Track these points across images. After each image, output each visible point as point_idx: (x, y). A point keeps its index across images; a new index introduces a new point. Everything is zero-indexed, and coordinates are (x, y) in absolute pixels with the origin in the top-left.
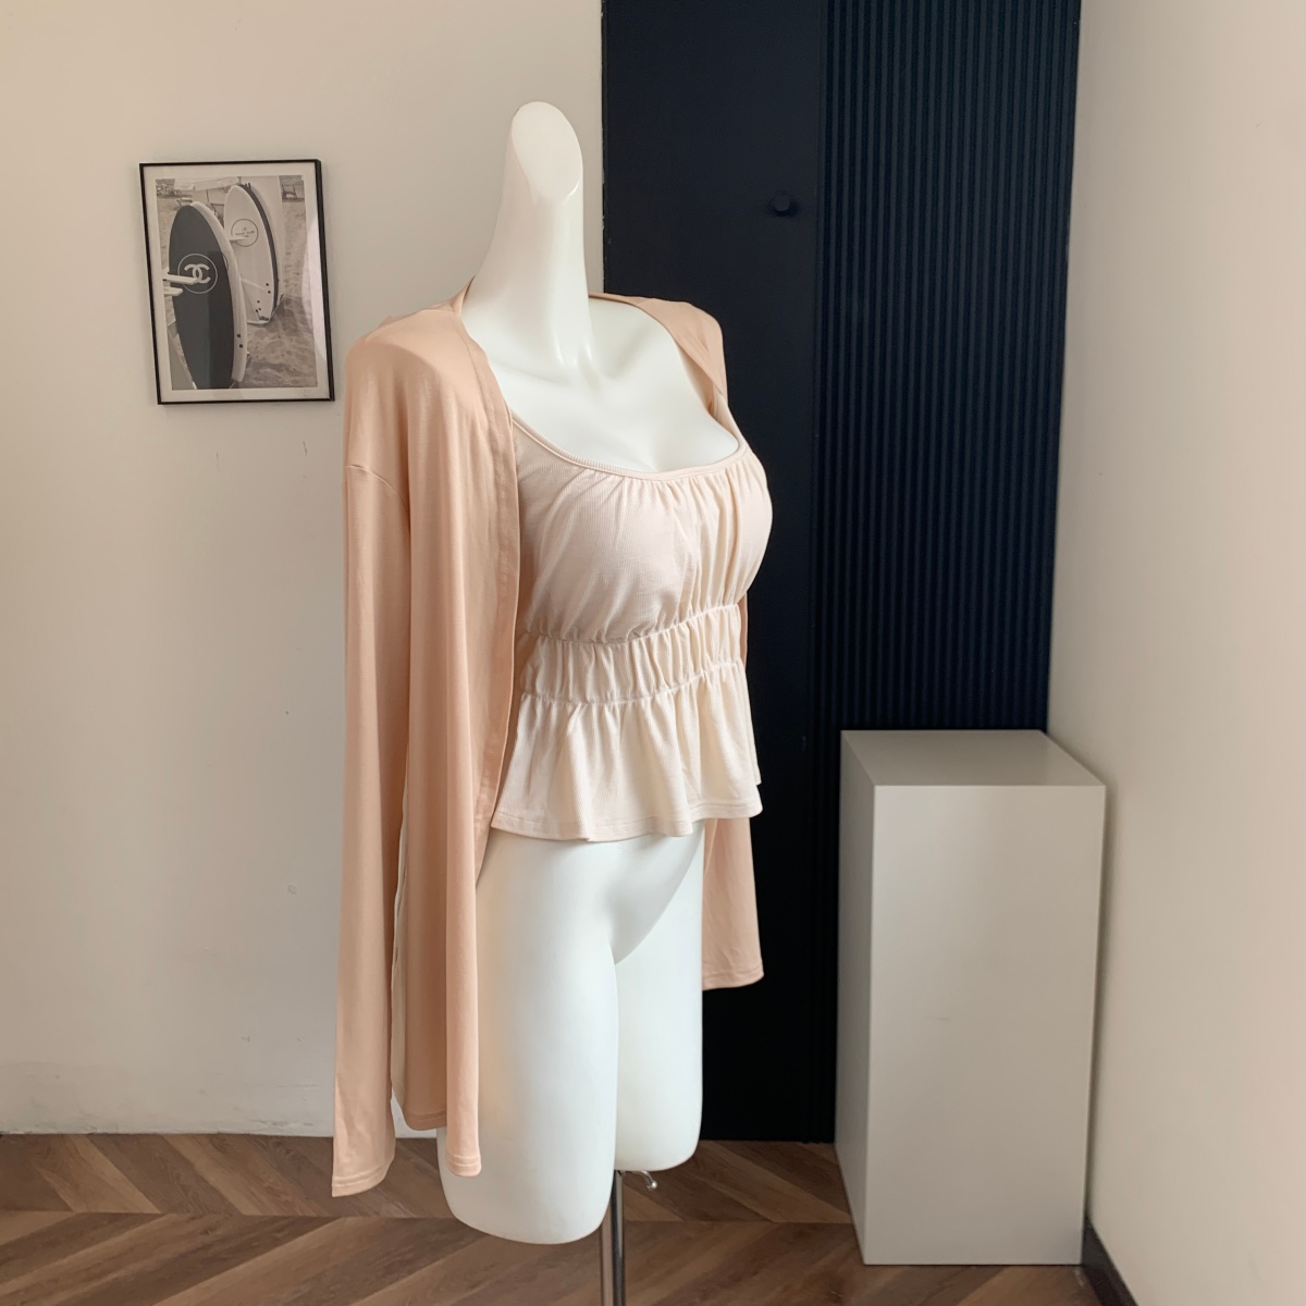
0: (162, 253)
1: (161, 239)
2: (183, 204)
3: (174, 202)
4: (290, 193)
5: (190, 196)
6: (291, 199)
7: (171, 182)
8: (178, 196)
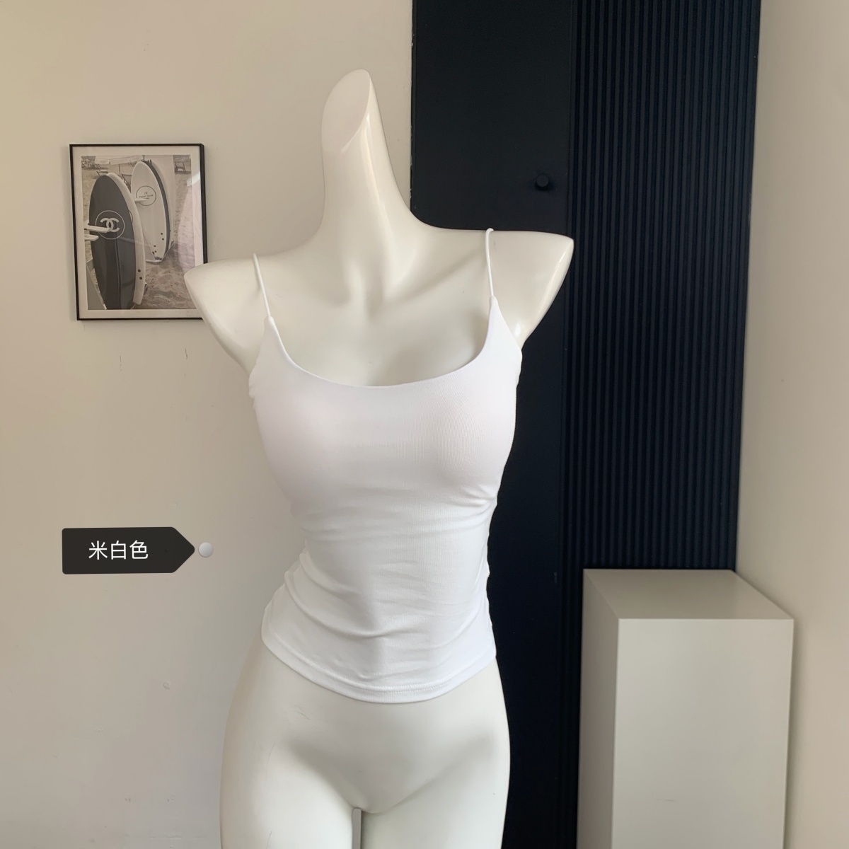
0: (84, 210)
1: (84, 199)
2: (101, 174)
3: (94, 172)
4: (181, 169)
5: (107, 169)
6: (181, 172)
7: (93, 158)
8: (98, 169)
